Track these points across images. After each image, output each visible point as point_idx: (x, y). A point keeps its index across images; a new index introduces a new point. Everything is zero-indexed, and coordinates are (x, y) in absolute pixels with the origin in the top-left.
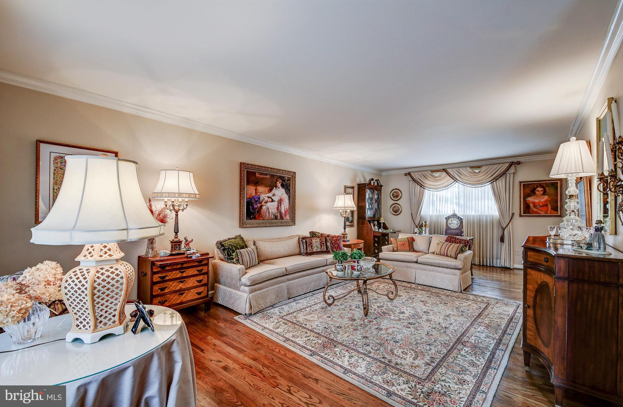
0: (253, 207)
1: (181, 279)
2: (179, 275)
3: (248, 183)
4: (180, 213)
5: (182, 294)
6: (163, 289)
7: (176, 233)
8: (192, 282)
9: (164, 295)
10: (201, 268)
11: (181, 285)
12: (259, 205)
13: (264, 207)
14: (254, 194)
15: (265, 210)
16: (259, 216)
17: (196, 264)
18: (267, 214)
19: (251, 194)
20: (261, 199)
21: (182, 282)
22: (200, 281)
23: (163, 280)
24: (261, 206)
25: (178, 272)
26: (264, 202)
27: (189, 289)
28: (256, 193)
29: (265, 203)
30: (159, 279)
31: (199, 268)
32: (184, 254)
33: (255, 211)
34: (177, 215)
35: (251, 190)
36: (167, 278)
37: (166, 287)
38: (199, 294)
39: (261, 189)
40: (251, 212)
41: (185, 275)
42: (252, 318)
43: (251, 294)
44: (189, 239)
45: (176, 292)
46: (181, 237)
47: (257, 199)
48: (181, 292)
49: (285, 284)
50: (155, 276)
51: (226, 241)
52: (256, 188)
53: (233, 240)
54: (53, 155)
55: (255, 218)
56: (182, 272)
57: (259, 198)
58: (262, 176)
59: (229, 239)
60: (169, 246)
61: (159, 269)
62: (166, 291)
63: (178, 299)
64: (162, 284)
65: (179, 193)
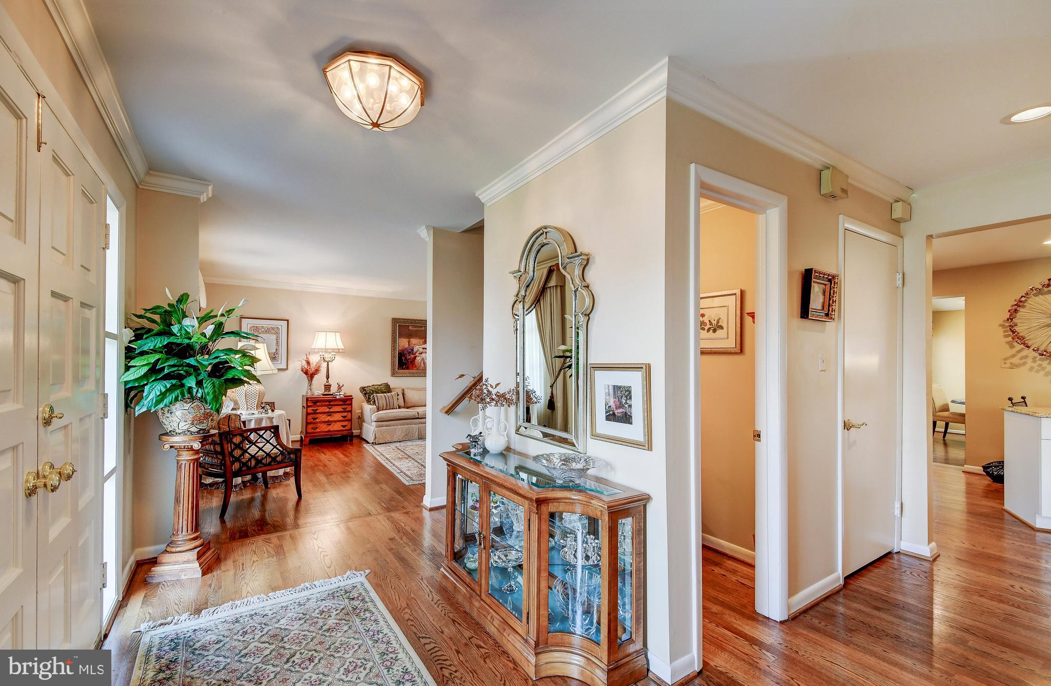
0: (406, 358)
1: (329, 414)
2: (327, 410)
3: (400, 336)
4: (330, 363)
5: (330, 425)
6: (315, 419)
7: (328, 377)
8: (337, 417)
9: (315, 423)
10: (346, 407)
11: (329, 418)
12: (412, 356)
13: (418, 358)
14: (407, 346)
15: (420, 361)
16: (412, 366)
17: (341, 403)
18: (422, 364)
19: (403, 346)
20: (415, 350)
21: (329, 416)
22: (344, 417)
23: (315, 412)
24: (415, 357)
25: (326, 407)
26: (418, 352)
27: (335, 421)
28: (409, 345)
29: (419, 354)
30: (312, 411)
31: (343, 407)
32: (332, 395)
33: (408, 362)
34: (328, 365)
35: (403, 343)
36: (318, 411)
37: (317, 418)
38: (344, 426)
39: (414, 341)
40: (403, 363)
41: (331, 410)
42: (376, 447)
43: (378, 428)
44: (341, 385)
45: (325, 422)
46: (331, 381)
47: (410, 351)
48: (329, 423)
49: (417, 426)
50: (309, 408)
51: (369, 386)
52: (409, 341)
53: (376, 387)
54: (249, 326)
55: (407, 368)
56: (330, 408)
57: (413, 350)
58: (415, 329)
59: (373, 385)
60: (323, 388)
61: (312, 404)
62: (317, 420)
63: (326, 428)
64: (314, 415)
65: (326, 349)
